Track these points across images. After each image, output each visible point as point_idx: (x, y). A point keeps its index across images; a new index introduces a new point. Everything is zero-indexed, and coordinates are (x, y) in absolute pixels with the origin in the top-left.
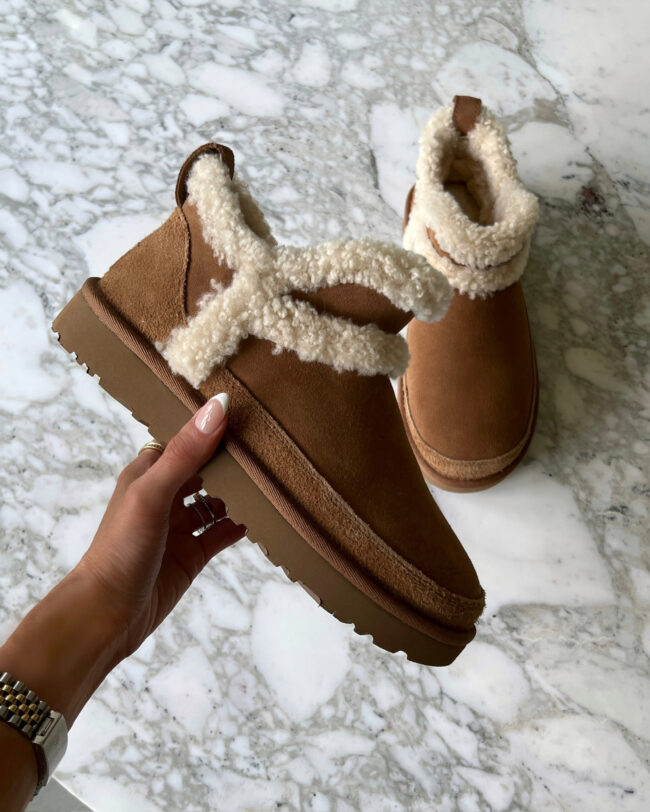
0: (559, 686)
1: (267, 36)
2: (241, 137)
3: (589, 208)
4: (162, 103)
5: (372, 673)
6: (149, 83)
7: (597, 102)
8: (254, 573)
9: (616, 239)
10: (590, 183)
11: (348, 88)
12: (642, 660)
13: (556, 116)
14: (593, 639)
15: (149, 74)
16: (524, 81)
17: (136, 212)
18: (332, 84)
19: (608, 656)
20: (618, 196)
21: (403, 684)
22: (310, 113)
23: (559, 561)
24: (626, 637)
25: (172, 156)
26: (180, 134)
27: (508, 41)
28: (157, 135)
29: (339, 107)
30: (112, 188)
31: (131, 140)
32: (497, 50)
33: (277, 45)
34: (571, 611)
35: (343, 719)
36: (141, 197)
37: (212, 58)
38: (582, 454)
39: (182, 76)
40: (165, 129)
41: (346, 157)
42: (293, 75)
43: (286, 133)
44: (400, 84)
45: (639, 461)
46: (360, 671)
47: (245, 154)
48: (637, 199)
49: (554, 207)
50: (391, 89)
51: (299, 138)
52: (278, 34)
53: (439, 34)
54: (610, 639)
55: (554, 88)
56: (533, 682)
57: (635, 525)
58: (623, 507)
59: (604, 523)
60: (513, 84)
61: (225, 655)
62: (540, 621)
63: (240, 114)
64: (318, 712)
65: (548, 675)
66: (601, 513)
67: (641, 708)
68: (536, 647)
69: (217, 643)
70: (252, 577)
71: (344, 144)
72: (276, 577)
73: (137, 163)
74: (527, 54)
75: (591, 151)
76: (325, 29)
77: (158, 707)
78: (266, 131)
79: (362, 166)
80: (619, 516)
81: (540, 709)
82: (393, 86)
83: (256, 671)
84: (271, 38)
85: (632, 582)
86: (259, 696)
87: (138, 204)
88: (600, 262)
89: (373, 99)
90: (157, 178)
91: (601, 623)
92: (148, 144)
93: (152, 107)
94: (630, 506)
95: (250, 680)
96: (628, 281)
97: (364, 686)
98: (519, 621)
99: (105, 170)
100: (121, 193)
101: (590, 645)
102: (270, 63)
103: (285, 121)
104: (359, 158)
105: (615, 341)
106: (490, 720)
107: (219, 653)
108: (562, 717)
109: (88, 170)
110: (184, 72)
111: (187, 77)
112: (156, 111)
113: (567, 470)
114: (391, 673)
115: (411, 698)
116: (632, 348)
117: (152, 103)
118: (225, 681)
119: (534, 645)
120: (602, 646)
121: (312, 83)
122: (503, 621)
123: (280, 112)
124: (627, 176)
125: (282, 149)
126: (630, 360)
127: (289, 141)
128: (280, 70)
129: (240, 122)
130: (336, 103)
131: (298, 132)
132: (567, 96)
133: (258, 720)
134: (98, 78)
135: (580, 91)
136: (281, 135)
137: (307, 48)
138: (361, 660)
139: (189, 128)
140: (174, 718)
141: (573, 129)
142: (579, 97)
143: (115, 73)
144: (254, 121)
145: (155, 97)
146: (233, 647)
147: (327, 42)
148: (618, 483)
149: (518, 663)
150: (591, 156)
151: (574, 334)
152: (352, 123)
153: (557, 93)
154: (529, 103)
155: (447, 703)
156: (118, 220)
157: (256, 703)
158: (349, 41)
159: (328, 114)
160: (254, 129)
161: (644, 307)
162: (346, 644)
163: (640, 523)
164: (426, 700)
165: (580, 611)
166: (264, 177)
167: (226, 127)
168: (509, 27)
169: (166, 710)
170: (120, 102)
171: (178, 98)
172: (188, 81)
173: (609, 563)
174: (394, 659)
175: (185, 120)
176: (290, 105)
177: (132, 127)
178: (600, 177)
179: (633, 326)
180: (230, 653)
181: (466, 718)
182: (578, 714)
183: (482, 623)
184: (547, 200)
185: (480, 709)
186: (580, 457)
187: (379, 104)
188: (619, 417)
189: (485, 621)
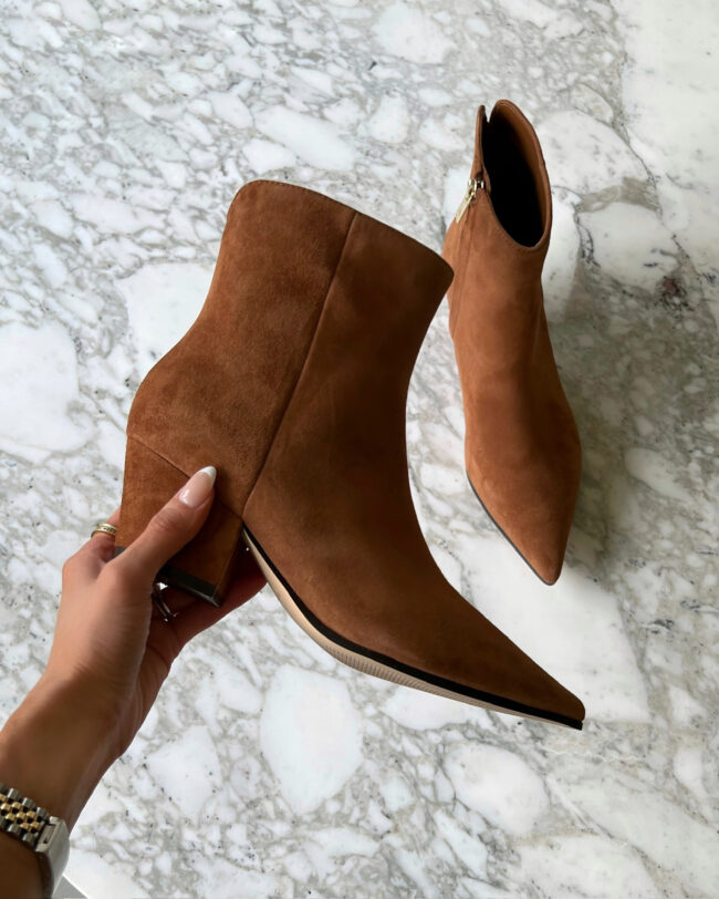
0: (581, 802)
1: (344, 84)
3: (668, 300)
4: (225, 145)
5: (384, 771)
6: (214, 123)
7: (690, 187)
8: (270, 654)
9: (694, 336)
10: (672, 273)
11: (424, 147)
12: (671, 785)
13: (645, 199)
14: (622, 758)
15: (214, 112)
16: (614, 156)
17: (185, 260)
18: (409, 143)
19: (636, 777)
20: (701, 290)
21: (415, 785)
22: (382, 172)
23: (595, 672)
24: (657, 759)
26: (241, 181)
27: (602, 113)
28: (216, 180)
29: (413, 168)
30: (162, 232)
31: (187, 183)
32: (590, 121)
33: (354, 95)
34: (600, 726)
35: (349, 816)
36: (192, 244)
37: (283, 102)
38: (631, 561)
39: (250, 118)
40: (225, 174)
41: (415, 222)
42: (367, 128)
43: (353, 190)
45: (691, 574)
46: (371, 768)
49: (631, 296)
50: (471, 153)
51: (367, 197)
52: (356, 83)
53: (529, 98)
54: (639, 759)
55: (646, 168)
56: (553, 799)
57: (678, 642)
58: (669, 621)
59: (647, 637)
60: (602, 158)
61: (231, 738)
62: (568, 734)
64: (323, 805)
65: (569, 791)
66: (645, 626)
67: (665, 835)
68: (560, 761)
69: (224, 725)
70: (268, 658)
71: (414, 208)
72: (292, 661)
73: (191, 207)
74: (621, 128)
75: (678, 239)
76: (406, 82)
77: (154, 785)
78: (332, 185)
79: (431, 233)
80: (664, 630)
81: (557, 825)
83: (261, 757)
84: (348, 86)
85: (669, 700)
86: (262, 784)
87: (188, 252)
88: (674, 359)
89: (450, 162)
90: (209, 224)
91: (631, 741)
92: (205, 189)
93: (214, 149)
94: (676, 621)
95: (255, 766)
96: (702, 382)
97: (374, 784)
98: (546, 731)
99: (157, 212)
100: (171, 238)
101: (618, 764)
102: (345, 113)
103: (353, 178)
104: (429, 224)
105: (680, 444)
106: (503, 832)
107: (225, 735)
108: (580, 836)
109: (138, 210)
110: (252, 114)
111: (254, 120)
112: (217, 154)
113: (614, 577)
114: (404, 773)
115: (423, 801)
116: (698, 454)
117: (214, 145)
118: (228, 765)
119: (558, 758)
120: (631, 766)
121: (387, 138)
122: (528, 729)
123: (350, 168)
124: (714, 270)
126: (694, 467)
127: (357, 199)
128: (355, 121)
129: (305, 174)
130: (410, 163)
131: (366, 189)
132: (658, 177)
133: (258, 808)
134: (158, 112)
135: (673, 175)
136: (348, 191)
137: (386, 100)
138: (374, 756)
139: (251, 176)
140: (170, 799)
141: (661, 213)
142: (673, 180)
143: (177, 109)
144: (320, 174)
145: (217, 139)
146: (240, 729)
147: (408, 96)
148: (666, 596)
149: (539, 774)
150: (677, 244)
151: (637, 433)
152: (425, 186)
153: (649, 173)
154: (617, 182)
155: (460, 810)
156: (165, 267)
157: (258, 791)
158: (432, 97)
159: (400, 174)
160: (320, 182)
161: (715, 411)
162: (360, 738)
163: (686, 640)
164: (438, 804)
165: (611, 726)
167: (290, 177)
168: (605, 98)
169: (163, 789)
170: (179, 140)
171: (242, 142)
172: (254, 125)
173: (648, 679)
174: (410, 759)
175: (247, 166)
176: (362, 161)
177: (190, 169)
178: (684, 268)
179: (701, 430)
180: (237, 736)
181: (478, 827)
182: (596, 834)
183: (506, 729)
184: (625, 288)
185: (493, 820)
186: (628, 563)
187: (457, 169)
188: (675, 525)
189: (509, 727)
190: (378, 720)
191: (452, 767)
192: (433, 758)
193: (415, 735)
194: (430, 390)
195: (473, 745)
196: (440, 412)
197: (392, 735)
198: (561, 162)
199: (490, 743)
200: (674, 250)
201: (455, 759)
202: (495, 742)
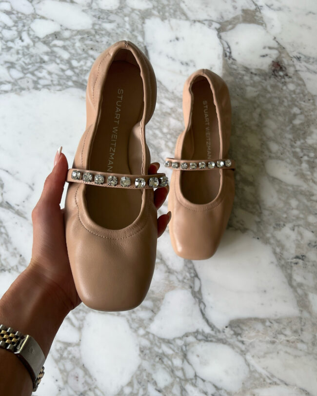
0: (267, 368)
2: (68, 43)
3: (277, 74)
4: (20, 25)
5: (154, 365)
6: (13, 14)
7: (280, 9)
9: (294, 92)
10: (277, 58)
11: (130, 10)
13: (256, 20)
14: (287, 338)
15: (12, 8)
17: (6, 92)
18: (121, 8)
19: (296, 348)
20: (294, 66)
21: (172, 371)
22: (108, 26)
23: (265, 291)
24: (307, 336)
25: (27, 57)
26: (31, 44)
28: (18, 45)
29: (125, 22)
31: (2, 49)
34: (273, 322)
35: (137, 394)
36: (9, 82)
38: (277, 225)
39: (32, 8)
40: (22, 41)
43: (94, 39)
44: (161, 6)
45: (311, 227)
46: (146, 365)
47: (70, 53)
48: (306, 67)
49: (256, 74)
50: (156, 9)
54: (297, 338)
55: (254, 2)
56: (251, 368)
57: (310, 267)
58: (303, 256)
59: (292, 267)
60: (229, 1)
62: (254, 329)
63: (67, 29)
64: (122, 390)
65: (260, 362)
66: (289, 261)
68: (252, 345)
69: (61, 352)
73: (6, 62)
75: (277, 39)
78: (82, 38)
80: (300, 262)
81: (255, 383)
82: (157, 7)
83: (83, 367)
85: (309, 302)
86: (86, 383)
87: (7, 87)
88: (285, 107)
89: (145, 15)
90: (18, 70)
91: (291, 329)
92: (13, 51)
93: (15, 28)
94: (307, 255)
95: (80, 373)
96: (302, 117)
97: (149, 374)
98: (242, 329)
101: (285, 342)
103: (93, 32)
105: (295, 154)
106: (226, 391)
107: (61, 357)
108: (269, 387)
110: (33, 6)
111: (34, 9)
112: (17, 30)
113: (268, 235)
114: (165, 365)
115: (178, 379)
116: (306, 158)
117: (14, 26)
118: (65, 374)
119: (251, 344)
120: (293, 342)
121: (109, 8)
122: (232, 330)
123: (90, 27)
124: (299, 53)
125: (92, 49)
126: (305, 166)
127: (96, 43)
129: (67, 34)
130: (123, 19)
131: (101, 38)
132: (262, 6)
135: (269, 4)
136: (91, 40)
138: (147, 358)
139: (36, 40)
141: (266, 27)
142: (270, 6)
144: (74, 33)
145: (16, 22)
146: (70, 353)
148: (299, 241)
149: (241, 355)
150: (277, 42)
151: (270, 151)
152: (133, 30)
153: (256, 5)
154: (239, 13)
155: (199, 382)
157: (84, 387)
159: (119, 26)
160: (75, 37)
161: (312, 132)
162: (138, 348)
163: (314, 265)
164: (186, 380)
165: (278, 321)
166: (81, 66)
167: (58, 38)
171: (29, 22)
172: (35, 11)
173: (295, 291)
174: (167, 356)
175: (34, 35)
176: (96, 22)
177: (3, 41)
178: (283, 55)
179: (306, 145)
180: (68, 357)
181: (211, 390)
182: (278, 385)
183: (219, 331)
184: (251, 71)
185: (219, 385)
186: (275, 226)
187: (149, 19)
188: (299, 200)
189: (221, 330)
190: (147, 337)
191: (192, 358)
192: (180, 354)
193: (168, 342)
194: (152, 144)
195: (202, 343)
196: (158, 156)
197: (156, 344)
198: (206, 6)
199: (211, 341)
200: (275, 45)
201: (193, 352)
202: (214, 340)
